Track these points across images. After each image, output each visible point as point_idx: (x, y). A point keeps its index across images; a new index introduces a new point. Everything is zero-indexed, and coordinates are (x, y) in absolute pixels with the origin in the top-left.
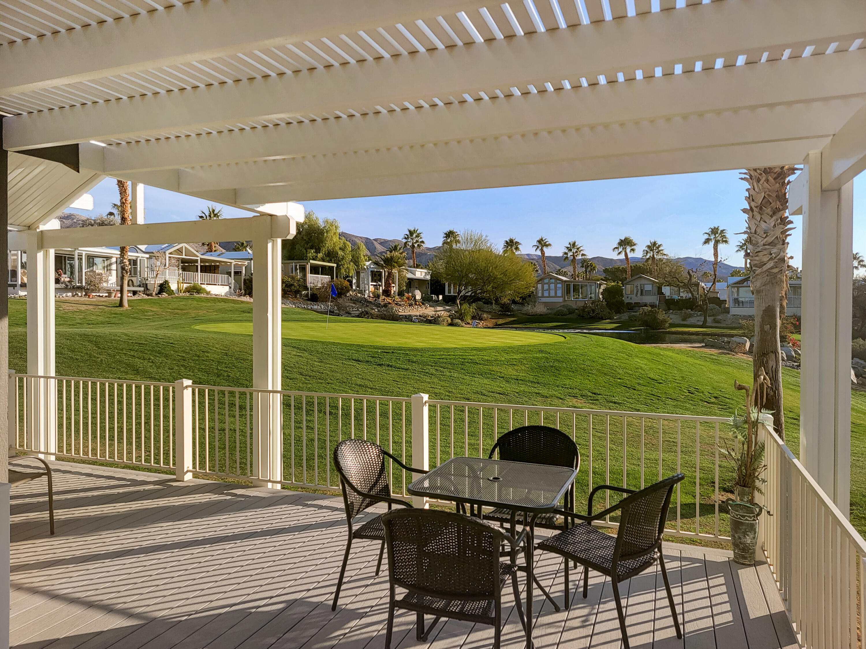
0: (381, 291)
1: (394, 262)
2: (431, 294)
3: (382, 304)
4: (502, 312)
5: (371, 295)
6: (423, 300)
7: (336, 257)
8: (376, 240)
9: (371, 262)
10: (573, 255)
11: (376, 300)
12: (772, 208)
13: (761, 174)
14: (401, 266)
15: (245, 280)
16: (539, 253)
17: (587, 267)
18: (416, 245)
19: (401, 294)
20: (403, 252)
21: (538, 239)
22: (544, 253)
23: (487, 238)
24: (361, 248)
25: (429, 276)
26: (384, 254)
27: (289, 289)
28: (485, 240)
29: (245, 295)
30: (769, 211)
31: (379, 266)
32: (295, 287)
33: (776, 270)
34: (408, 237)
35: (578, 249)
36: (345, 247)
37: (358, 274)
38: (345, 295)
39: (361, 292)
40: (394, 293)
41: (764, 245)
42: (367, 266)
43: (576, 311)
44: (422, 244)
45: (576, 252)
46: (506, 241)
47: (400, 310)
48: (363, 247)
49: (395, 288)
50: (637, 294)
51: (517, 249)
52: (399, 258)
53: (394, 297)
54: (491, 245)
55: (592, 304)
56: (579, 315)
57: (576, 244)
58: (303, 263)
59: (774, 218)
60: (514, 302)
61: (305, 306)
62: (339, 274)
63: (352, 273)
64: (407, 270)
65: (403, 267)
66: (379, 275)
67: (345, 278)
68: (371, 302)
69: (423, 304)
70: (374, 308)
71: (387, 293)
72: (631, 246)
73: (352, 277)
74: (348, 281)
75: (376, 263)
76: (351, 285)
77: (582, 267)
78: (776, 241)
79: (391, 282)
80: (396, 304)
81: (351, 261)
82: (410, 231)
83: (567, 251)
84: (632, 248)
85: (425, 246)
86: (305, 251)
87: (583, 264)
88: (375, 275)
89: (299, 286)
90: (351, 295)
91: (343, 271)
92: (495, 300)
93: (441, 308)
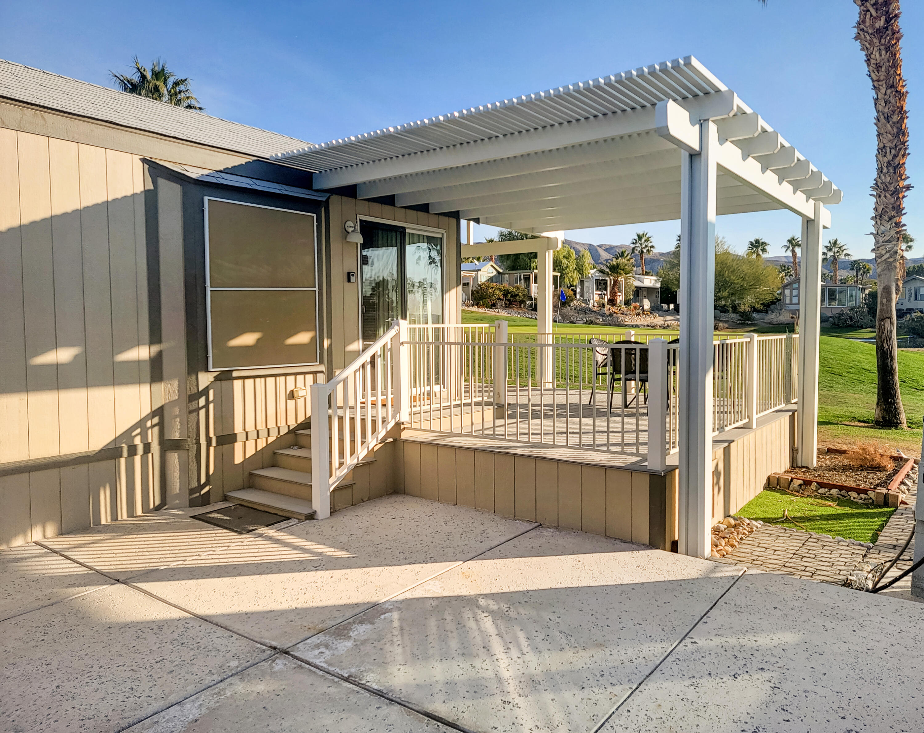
0: (606, 300)
1: (621, 269)
2: (661, 303)
3: (607, 313)
4: (741, 321)
5: (596, 305)
6: (651, 309)
7: (560, 266)
8: (600, 246)
9: (595, 270)
10: (834, 256)
11: (600, 309)
12: (888, 216)
13: (881, 192)
14: (628, 273)
15: (472, 291)
16: (789, 253)
17: (858, 270)
18: (645, 251)
19: (627, 303)
20: (630, 259)
21: (789, 238)
22: (796, 254)
23: (724, 240)
24: (586, 255)
25: (660, 283)
26: (610, 261)
27: (514, 300)
28: (721, 242)
29: (473, 306)
30: (886, 218)
31: (604, 274)
32: (520, 297)
33: (891, 260)
34: (636, 242)
35: (840, 248)
36: (569, 255)
37: (582, 282)
38: (569, 304)
39: (585, 301)
40: (620, 303)
41: (883, 242)
42: (592, 275)
43: (831, 319)
44: (652, 249)
45: (838, 252)
46: (751, 242)
47: (626, 320)
48: (588, 255)
49: (621, 297)
50: (910, 298)
51: (764, 250)
52: (626, 265)
53: (620, 306)
54: (729, 247)
55: (850, 311)
56: (834, 324)
57: (838, 242)
58: (527, 273)
59: (890, 223)
60: (755, 310)
61: (530, 316)
62: (563, 283)
63: (576, 282)
64: (634, 277)
65: (630, 275)
66: (604, 284)
67: (568, 288)
68: (595, 312)
69: (651, 313)
70: (599, 317)
71: (612, 302)
72: (907, 242)
73: (576, 287)
74: (572, 290)
75: (601, 271)
76: (575, 295)
77: (853, 269)
78: (892, 239)
79: (616, 290)
80: (622, 314)
81: (576, 269)
82: (638, 236)
83: (826, 251)
84: (909, 244)
85: (655, 251)
86: (529, 261)
87: (853, 266)
88: (600, 283)
89: (524, 296)
90: (574, 305)
91: (567, 280)
92: (731, 307)
93: (672, 318)
